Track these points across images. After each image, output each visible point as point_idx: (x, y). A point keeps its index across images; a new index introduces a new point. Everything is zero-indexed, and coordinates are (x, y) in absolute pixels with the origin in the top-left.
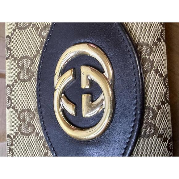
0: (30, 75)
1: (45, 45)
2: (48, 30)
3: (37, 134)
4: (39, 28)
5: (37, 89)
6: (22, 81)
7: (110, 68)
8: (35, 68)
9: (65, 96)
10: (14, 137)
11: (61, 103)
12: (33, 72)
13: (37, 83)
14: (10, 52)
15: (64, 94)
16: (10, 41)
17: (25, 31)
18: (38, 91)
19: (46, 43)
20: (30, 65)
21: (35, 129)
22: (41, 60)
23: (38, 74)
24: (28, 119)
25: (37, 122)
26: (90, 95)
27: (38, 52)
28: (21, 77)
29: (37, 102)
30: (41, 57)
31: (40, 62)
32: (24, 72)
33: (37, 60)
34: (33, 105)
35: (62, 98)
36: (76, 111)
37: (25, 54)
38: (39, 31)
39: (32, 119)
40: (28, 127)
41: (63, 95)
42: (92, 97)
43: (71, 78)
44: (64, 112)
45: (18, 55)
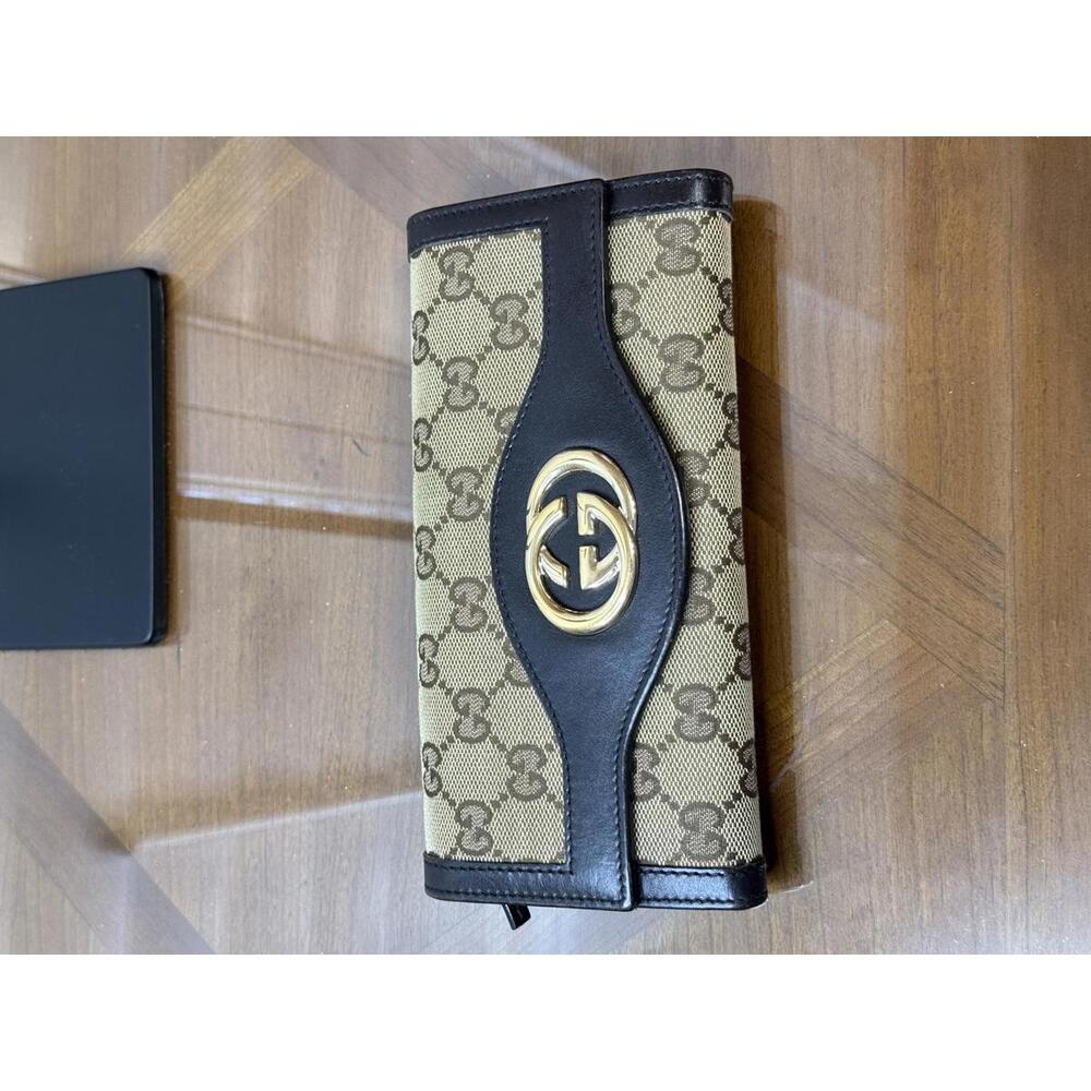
0: (475, 506)
1: (507, 447)
2: (512, 417)
3: (492, 628)
4: (494, 410)
5: (491, 536)
6: (458, 519)
7: (630, 497)
8: (487, 493)
9: (549, 549)
10: (441, 637)
11: (540, 564)
12: (482, 502)
13: (492, 525)
14: (430, 457)
15: (546, 545)
16: (430, 433)
17: (464, 415)
18: (493, 540)
19: (509, 443)
20: (476, 487)
21: (487, 617)
22: (498, 478)
23: (493, 506)
24: (472, 599)
25: (491, 603)
26: (594, 549)
27: (492, 460)
28: (455, 511)
29: (492, 563)
30: (499, 471)
31: (496, 482)
32: (462, 501)
33: (491, 478)
34: (483, 568)
35: (541, 555)
36: (568, 579)
37: (465, 462)
38: (494, 418)
39: (481, 598)
40: (472, 613)
41: (544, 547)
42: (598, 553)
43: (560, 514)
44: (546, 581)
45: (451, 464)
